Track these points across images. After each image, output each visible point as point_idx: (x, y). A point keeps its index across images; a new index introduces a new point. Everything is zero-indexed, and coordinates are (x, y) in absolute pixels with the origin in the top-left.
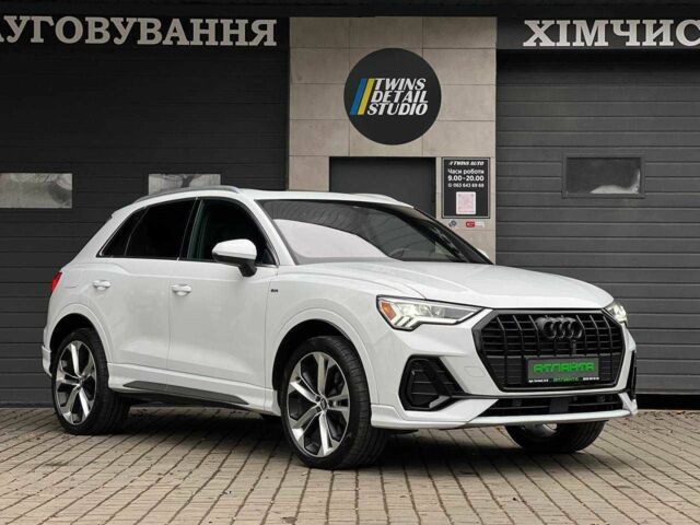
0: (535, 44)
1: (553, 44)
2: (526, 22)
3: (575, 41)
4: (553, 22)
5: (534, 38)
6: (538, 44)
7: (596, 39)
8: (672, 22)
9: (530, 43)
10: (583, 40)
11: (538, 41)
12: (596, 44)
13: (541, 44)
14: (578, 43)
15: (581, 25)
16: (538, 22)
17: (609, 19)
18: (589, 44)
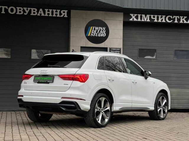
0: (132, 20)
1: (137, 20)
2: (130, 14)
3: (142, 20)
4: (137, 15)
5: (132, 18)
6: (133, 20)
7: (147, 20)
8: (165, 16)
9: (131, 20)
10: (144, 19)
11: (133, 19)
12: (147, 21)
13: (134, 20)
14: (143, 20)
15: (143, 16)
16: (133, 14)
17: (150, 15)
18: (145, 21)
